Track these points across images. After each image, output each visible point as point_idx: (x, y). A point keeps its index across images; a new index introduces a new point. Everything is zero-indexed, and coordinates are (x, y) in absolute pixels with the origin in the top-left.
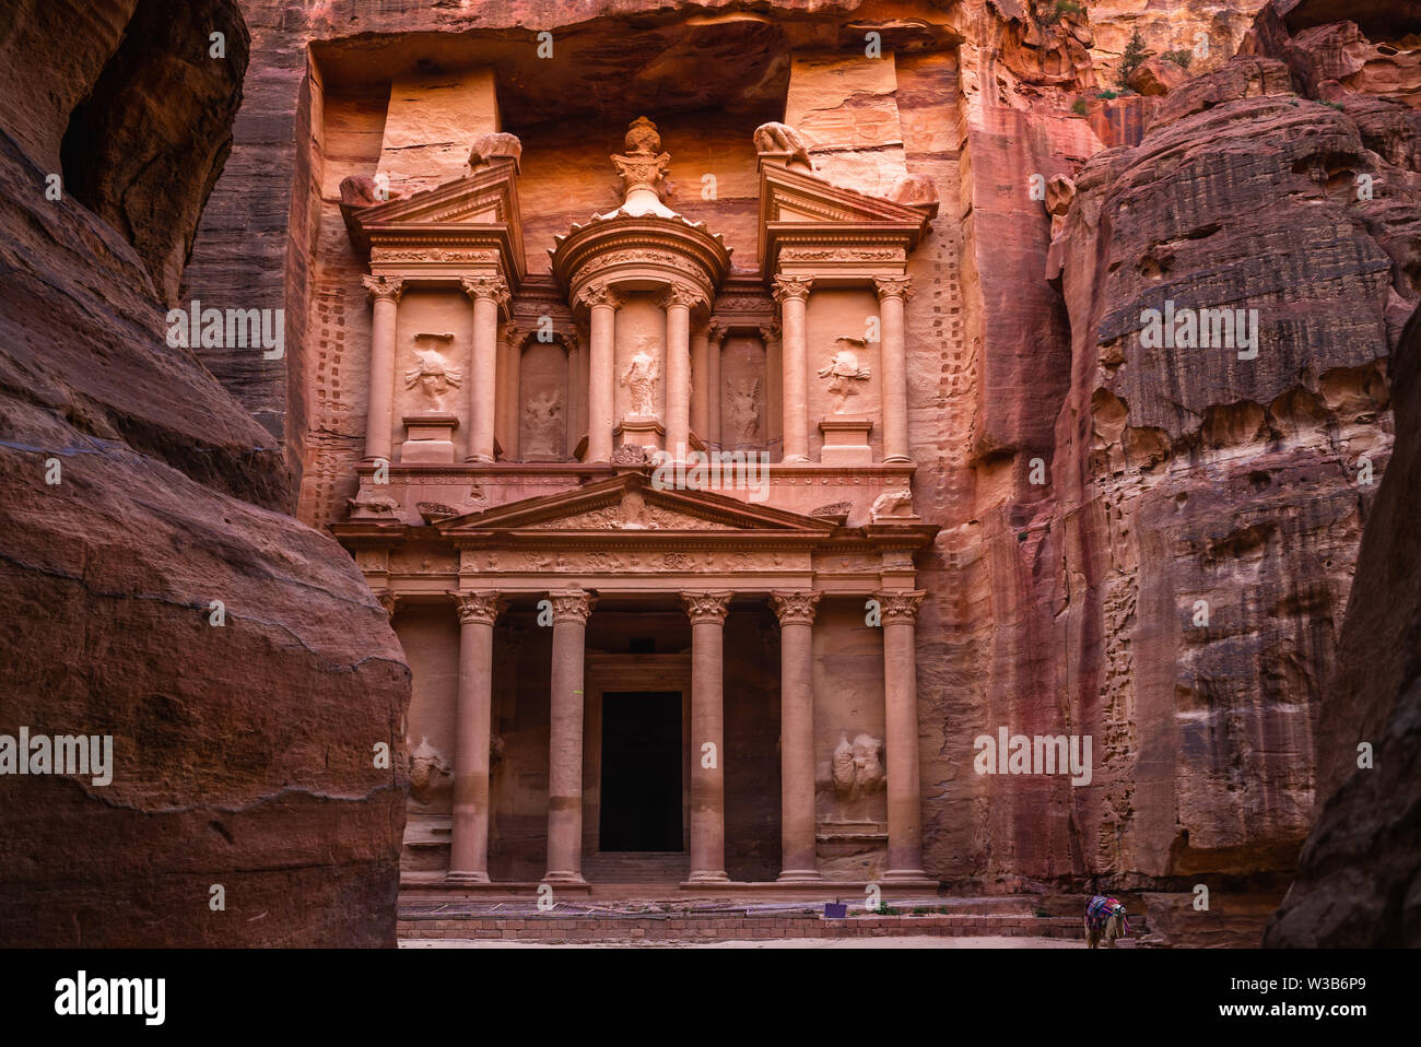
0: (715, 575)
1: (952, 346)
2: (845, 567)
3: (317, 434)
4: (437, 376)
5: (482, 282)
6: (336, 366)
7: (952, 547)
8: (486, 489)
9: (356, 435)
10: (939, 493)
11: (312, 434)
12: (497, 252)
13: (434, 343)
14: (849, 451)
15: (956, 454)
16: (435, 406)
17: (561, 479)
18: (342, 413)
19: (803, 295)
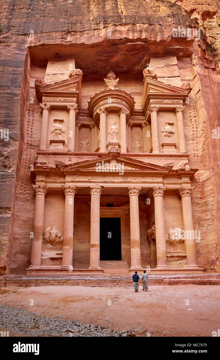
0: (137, 183)
1: (195, 126)
2: (171, 181)
3: (26, 144)
4: (59, 130)
5: (72, 106)
6: (32, 127)
7: (198, 177)
8: (73, 159)
9: (37, 145)
10: (194, 162)
11: (25, 144)
12: (76, 98)
13: (58, 122)
14: (171, 151)
15: (198, 152)
16: (58, 138)
17: (93, 157)
18: (33, 139)
19: (156, 111)
